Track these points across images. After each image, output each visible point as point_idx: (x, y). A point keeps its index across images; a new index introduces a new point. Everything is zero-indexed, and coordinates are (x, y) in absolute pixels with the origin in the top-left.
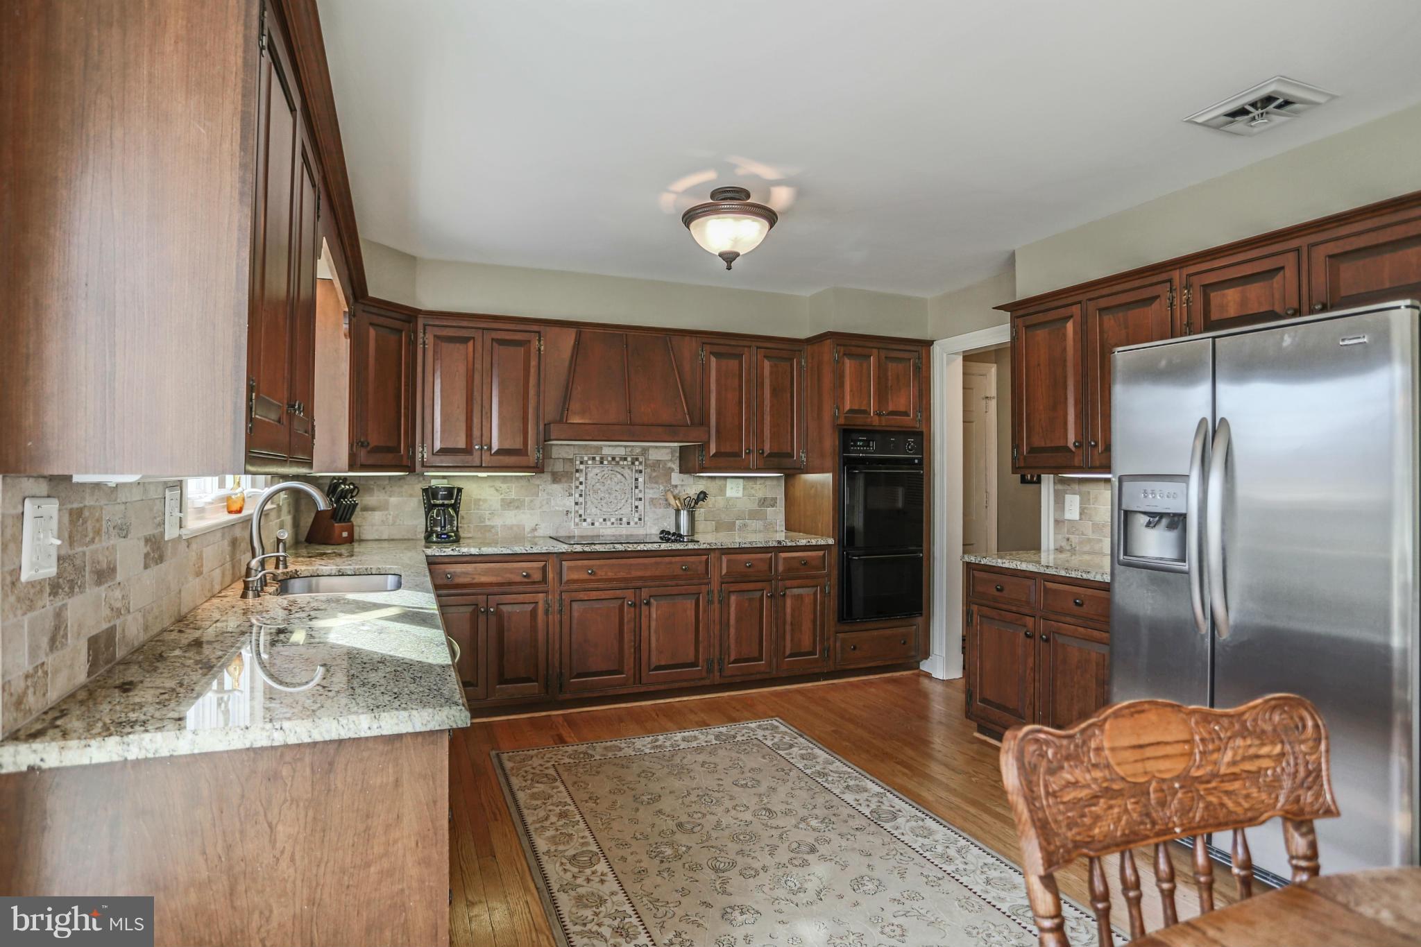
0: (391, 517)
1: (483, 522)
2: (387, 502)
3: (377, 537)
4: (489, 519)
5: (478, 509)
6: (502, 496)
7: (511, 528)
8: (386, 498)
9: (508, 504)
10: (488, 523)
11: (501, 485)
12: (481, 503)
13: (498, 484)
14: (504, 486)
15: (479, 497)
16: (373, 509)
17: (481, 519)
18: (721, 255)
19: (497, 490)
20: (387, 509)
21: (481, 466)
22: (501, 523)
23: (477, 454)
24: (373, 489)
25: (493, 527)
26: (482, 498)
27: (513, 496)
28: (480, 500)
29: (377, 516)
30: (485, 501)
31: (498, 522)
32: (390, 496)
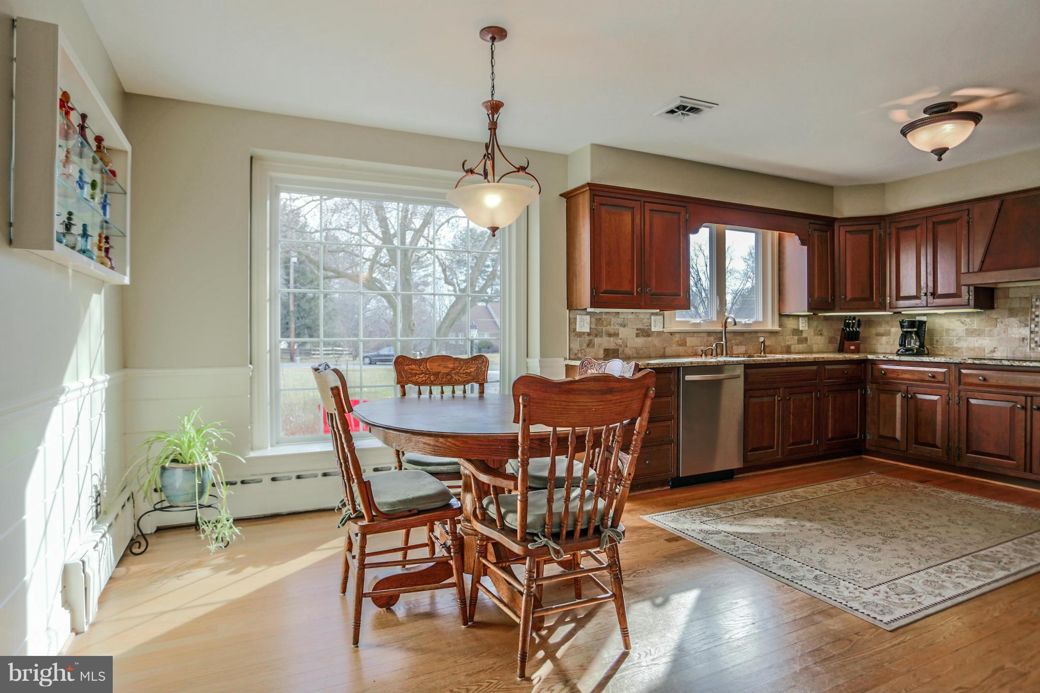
0: (891, 340)
1: (951, 344)
2: (890, 331)
3: (884, 352)
4: (956, 343)
5: (948, 336)
6: (966, 327)
7: (973, 349)
8: (889, 328)
9: (970, 333)
10: (955, 345)
11: (965, 319)
12: (950, 332)
13: (963, 319)
14: (968, 320)
15: (949, 328)
16: (882, 335)
17: (951, 343)
18: (932, 152)
19: (962, 323)
20: (890, 335)
21: (927, 306)
22: (966, 346)
23: (924, 298)
24: (882, 323)
25: (959, 348)
26: (951, 328)
27: (975, 326)
28: (949, 329)
29: (884, 339)
30: (953, 330)
31: (963, 344)
32: (891, 327)
